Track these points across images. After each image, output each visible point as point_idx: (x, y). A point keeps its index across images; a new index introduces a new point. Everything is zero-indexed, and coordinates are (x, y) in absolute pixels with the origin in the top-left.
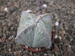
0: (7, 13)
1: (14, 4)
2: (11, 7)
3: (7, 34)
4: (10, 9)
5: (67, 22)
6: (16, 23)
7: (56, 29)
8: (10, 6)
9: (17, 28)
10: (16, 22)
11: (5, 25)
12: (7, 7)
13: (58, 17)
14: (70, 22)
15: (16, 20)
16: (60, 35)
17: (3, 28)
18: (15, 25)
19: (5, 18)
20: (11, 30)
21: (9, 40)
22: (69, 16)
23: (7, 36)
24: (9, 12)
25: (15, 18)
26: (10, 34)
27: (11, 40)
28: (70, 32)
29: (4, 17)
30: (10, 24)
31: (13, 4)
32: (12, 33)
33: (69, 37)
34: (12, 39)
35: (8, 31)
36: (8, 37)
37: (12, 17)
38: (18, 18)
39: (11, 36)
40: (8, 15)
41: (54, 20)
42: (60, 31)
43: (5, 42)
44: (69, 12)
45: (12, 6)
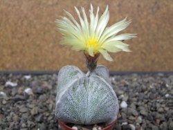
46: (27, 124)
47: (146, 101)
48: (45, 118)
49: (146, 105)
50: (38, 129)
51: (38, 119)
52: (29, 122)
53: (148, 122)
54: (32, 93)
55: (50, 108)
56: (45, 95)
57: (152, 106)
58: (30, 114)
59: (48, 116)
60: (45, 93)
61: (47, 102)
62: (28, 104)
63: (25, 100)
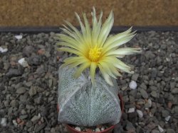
0: (25, 68)
1: (40, 49)
2: (32, 57)
3: (29, 111)
4: (32, 60)
5: (156, 82)
6: (46, 89)
7: (131, 95)
8: (30, 55)
10: (45, 87)
11: (23, 94)
12: (25, 56)
13: (136, 70)
15: (44, 82)
16: (139, 107)
17: (19, 100)
18: (44, 93)
19: (22, 80)
20: (35, 104)
21: (33, 122)
22: (161, 67)
23: (27, 114)
24: (29, 67)
25: (43, 79)
26: (35, 112)
27: (37, 123)
28: (164, 100)
29: (20, 77)
30: (33, 91)
31: (36, 49)
32: (38, 108)
33: (161, 113)
34: (40, 120)
35: (30, 105)
36: (30, 116)
37: (36, 76)
38: (48, 79)
39: (37, 115)
40: (27, 74)
41: (127, 77)
42: (141, 100)
43: (24, 126)
44: (159, 59)
45: (34, 54)
46: (26, 110)
47: (160, 79)
48: (45, 99)
49: (159, 84)
50: (39, 115)
51: (38, 100)
52: (28, 107)
53: (159, 105)
54: (27, 65)
55: (50, 86)
56: (42, 66)
57: (165, 87)
58: (29, 95)
59: (48, 96)
60: (42, 63)
61: (46, 77)
62: (25, 81)
63: (21, 75)
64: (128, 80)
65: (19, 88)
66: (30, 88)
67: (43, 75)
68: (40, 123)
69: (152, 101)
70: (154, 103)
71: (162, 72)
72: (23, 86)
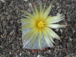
0: (4, 3)
5: (70, 12)
6: (15, 15)
9: (16, 21)
11: (4, 20)
13: (60, 6)
14: (73, 12)
17: (3, 24)
18: (14, 18)
19: (3, 11)
20: (10, 25)
21: (10, 35)
22: (73, 4)
23: (7, 31)
25: (14, 10)
26: (11, 29)
27: (13, 35)
28: (73, 23)
30: (9, 17)
32: (12, 27)
33: (71, 29)
35: (8, 26)
36: (9, 32)
37: (10, 8)
48: (15, 21)
49: (71, 14)
50: (13, 31)
51: (12, 22)
52: (7, 27)
53: (70, 25)
54: (5, 2)
55: (17, 13)
57: (74, 16)
58: (7, 20)
59: (17, 20)
61: (15, 8)
62: (4, 12)
63: (2, 8)
64: (56, 12)
65: (2, 16)
66: (7, 16)
67: (13, 7)
68: (14, 35)
69: (67, 23)
70: (68, 24)
71: (73, 7)
72: (4, 15)
